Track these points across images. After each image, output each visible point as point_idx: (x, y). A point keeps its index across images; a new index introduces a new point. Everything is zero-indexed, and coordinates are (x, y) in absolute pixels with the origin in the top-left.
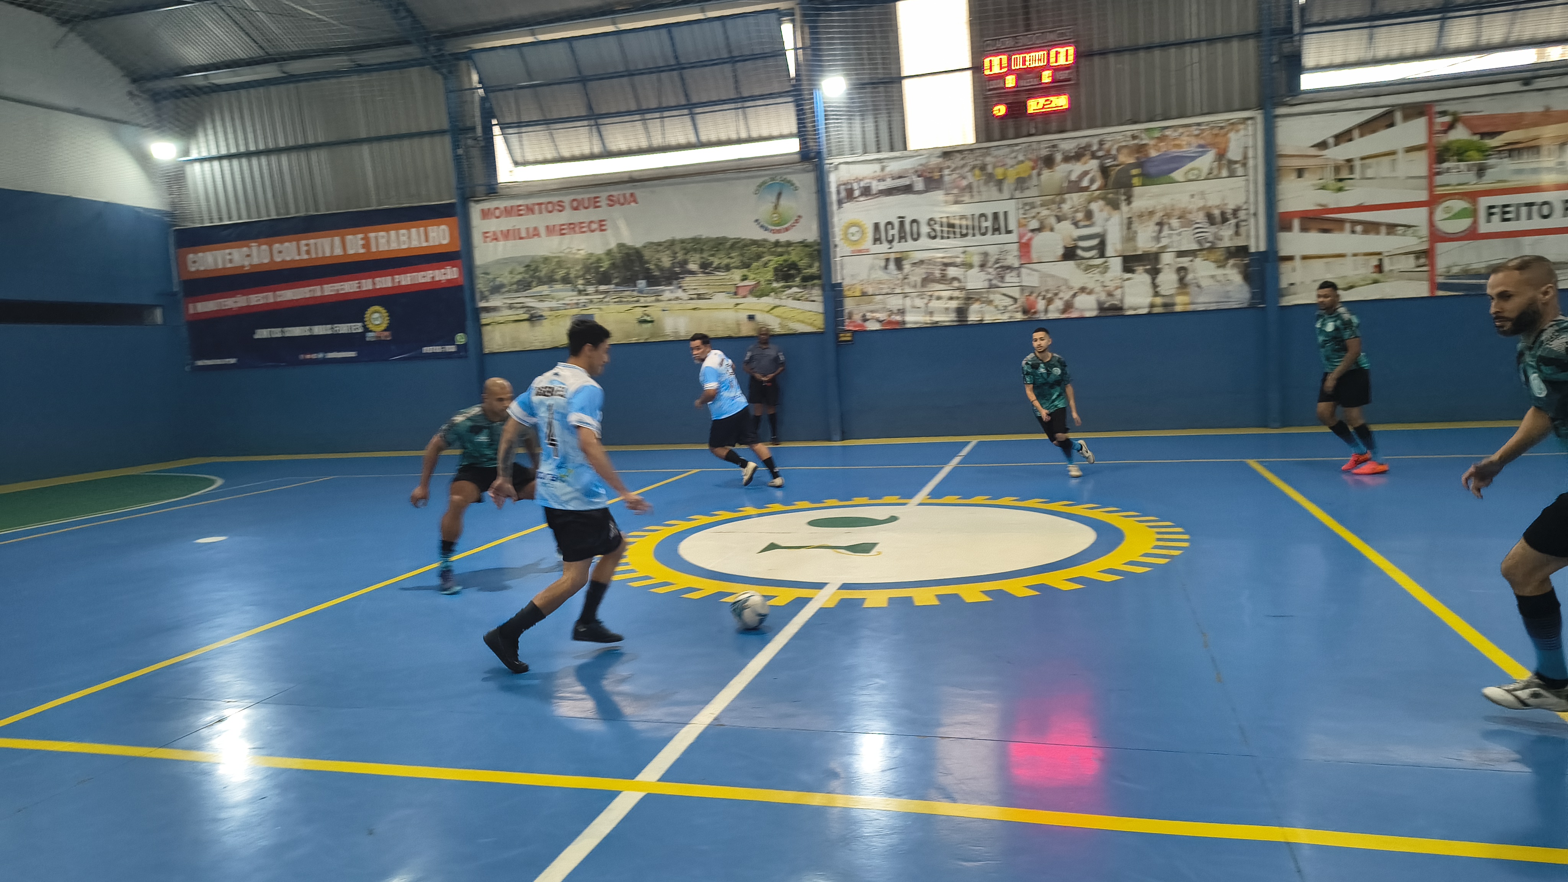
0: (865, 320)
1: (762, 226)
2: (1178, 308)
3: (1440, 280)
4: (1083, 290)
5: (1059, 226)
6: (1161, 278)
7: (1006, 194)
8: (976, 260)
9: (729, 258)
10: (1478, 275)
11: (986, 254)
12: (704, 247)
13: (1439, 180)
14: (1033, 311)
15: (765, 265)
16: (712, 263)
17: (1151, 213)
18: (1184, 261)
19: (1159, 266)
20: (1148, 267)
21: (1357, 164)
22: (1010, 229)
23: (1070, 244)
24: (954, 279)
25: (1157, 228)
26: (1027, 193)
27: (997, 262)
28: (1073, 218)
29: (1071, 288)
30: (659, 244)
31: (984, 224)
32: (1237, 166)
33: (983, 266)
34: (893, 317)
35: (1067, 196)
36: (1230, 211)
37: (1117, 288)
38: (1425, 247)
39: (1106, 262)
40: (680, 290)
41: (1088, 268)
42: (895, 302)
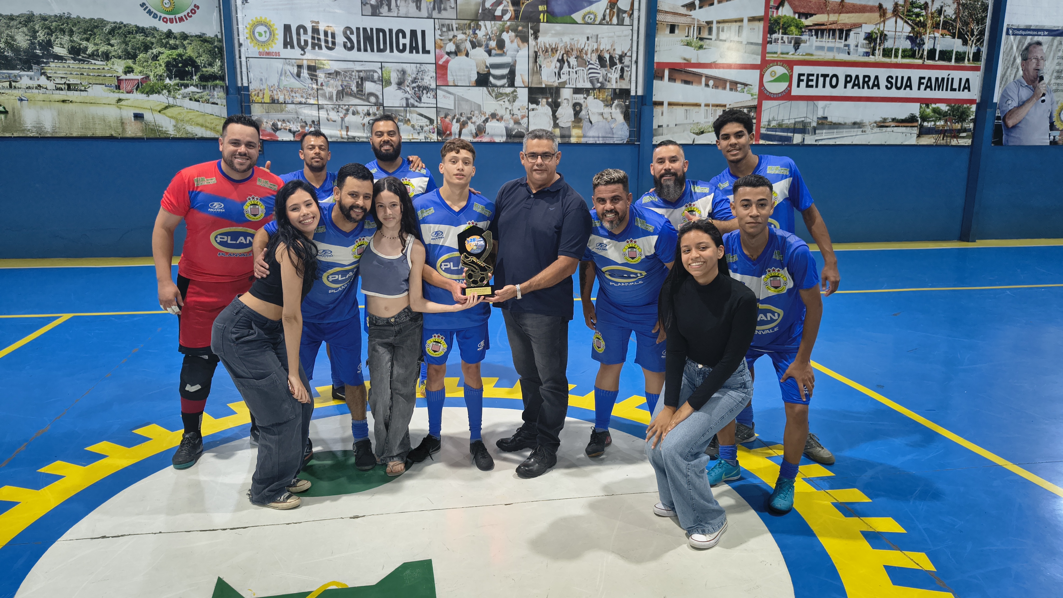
0: (275, 128)
1: (150, 12)
2: (573, 140)
3: (763, 131)
4: (494, 116)
5: (472, 52)
6: (560, 111)
7: (424, 13)
8: (394, 78)
9: (109, 44)
10: (787, 130)
11: (404, 72)
12: (74, 29)
13: (769, 47)
14: (448, 132)
15: (155, 58)
16: (86, 48)
17: (554, 50)
18: (580, 98)
19: (559, 100)
20: (550, 100)
21: (714, 26)
22: (427, 49)
23: (484, 71)
24: (371, 94)
25: (558, 64)
26: (444, 14)
27: (413, 82)
28: (487, 46)
29: (484, 114)
30: (11, 18)
31: (402, 41)
32: (625, 15)
33: (400, 84)
34: (307, 128)
35: (481, 23)
36: (617, 56)
37: (523, 117)
38: (755, 103)
39: (515, 91)
40: (43, 78)
41: (498, 96)
42: (309, 113)
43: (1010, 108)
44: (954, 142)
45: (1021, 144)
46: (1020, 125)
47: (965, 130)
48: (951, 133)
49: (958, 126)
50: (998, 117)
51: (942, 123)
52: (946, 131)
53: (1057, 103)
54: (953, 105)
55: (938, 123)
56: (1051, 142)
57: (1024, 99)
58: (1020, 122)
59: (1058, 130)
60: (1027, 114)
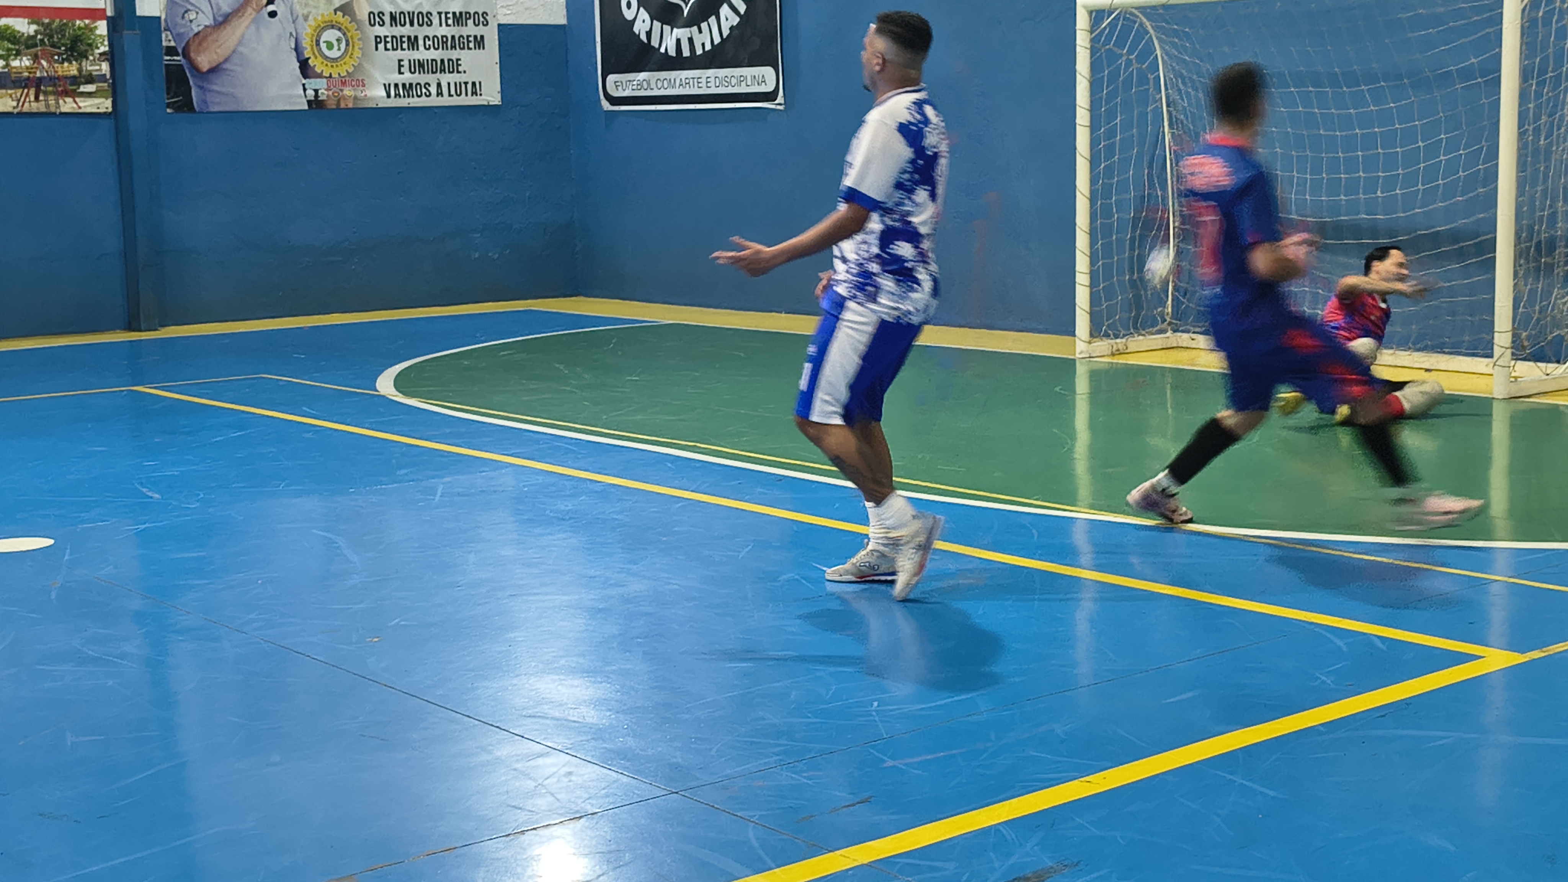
43: (196, 30)
44: (68, 105)
45: (240, 109)
46: (227, 66)
47: (90, 79)
48: (55, 85)
49: (71, 69)
50: (168, 48)
51: (26, 62)
52: (40, 80)
53: (306, 18)
54: (47, 21)
55: (15, 63)
56: (309, 102)
57: (226, 9)
58: (226, 60)
59: (320, 76)
60: (240, 43)
